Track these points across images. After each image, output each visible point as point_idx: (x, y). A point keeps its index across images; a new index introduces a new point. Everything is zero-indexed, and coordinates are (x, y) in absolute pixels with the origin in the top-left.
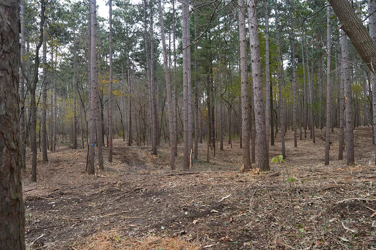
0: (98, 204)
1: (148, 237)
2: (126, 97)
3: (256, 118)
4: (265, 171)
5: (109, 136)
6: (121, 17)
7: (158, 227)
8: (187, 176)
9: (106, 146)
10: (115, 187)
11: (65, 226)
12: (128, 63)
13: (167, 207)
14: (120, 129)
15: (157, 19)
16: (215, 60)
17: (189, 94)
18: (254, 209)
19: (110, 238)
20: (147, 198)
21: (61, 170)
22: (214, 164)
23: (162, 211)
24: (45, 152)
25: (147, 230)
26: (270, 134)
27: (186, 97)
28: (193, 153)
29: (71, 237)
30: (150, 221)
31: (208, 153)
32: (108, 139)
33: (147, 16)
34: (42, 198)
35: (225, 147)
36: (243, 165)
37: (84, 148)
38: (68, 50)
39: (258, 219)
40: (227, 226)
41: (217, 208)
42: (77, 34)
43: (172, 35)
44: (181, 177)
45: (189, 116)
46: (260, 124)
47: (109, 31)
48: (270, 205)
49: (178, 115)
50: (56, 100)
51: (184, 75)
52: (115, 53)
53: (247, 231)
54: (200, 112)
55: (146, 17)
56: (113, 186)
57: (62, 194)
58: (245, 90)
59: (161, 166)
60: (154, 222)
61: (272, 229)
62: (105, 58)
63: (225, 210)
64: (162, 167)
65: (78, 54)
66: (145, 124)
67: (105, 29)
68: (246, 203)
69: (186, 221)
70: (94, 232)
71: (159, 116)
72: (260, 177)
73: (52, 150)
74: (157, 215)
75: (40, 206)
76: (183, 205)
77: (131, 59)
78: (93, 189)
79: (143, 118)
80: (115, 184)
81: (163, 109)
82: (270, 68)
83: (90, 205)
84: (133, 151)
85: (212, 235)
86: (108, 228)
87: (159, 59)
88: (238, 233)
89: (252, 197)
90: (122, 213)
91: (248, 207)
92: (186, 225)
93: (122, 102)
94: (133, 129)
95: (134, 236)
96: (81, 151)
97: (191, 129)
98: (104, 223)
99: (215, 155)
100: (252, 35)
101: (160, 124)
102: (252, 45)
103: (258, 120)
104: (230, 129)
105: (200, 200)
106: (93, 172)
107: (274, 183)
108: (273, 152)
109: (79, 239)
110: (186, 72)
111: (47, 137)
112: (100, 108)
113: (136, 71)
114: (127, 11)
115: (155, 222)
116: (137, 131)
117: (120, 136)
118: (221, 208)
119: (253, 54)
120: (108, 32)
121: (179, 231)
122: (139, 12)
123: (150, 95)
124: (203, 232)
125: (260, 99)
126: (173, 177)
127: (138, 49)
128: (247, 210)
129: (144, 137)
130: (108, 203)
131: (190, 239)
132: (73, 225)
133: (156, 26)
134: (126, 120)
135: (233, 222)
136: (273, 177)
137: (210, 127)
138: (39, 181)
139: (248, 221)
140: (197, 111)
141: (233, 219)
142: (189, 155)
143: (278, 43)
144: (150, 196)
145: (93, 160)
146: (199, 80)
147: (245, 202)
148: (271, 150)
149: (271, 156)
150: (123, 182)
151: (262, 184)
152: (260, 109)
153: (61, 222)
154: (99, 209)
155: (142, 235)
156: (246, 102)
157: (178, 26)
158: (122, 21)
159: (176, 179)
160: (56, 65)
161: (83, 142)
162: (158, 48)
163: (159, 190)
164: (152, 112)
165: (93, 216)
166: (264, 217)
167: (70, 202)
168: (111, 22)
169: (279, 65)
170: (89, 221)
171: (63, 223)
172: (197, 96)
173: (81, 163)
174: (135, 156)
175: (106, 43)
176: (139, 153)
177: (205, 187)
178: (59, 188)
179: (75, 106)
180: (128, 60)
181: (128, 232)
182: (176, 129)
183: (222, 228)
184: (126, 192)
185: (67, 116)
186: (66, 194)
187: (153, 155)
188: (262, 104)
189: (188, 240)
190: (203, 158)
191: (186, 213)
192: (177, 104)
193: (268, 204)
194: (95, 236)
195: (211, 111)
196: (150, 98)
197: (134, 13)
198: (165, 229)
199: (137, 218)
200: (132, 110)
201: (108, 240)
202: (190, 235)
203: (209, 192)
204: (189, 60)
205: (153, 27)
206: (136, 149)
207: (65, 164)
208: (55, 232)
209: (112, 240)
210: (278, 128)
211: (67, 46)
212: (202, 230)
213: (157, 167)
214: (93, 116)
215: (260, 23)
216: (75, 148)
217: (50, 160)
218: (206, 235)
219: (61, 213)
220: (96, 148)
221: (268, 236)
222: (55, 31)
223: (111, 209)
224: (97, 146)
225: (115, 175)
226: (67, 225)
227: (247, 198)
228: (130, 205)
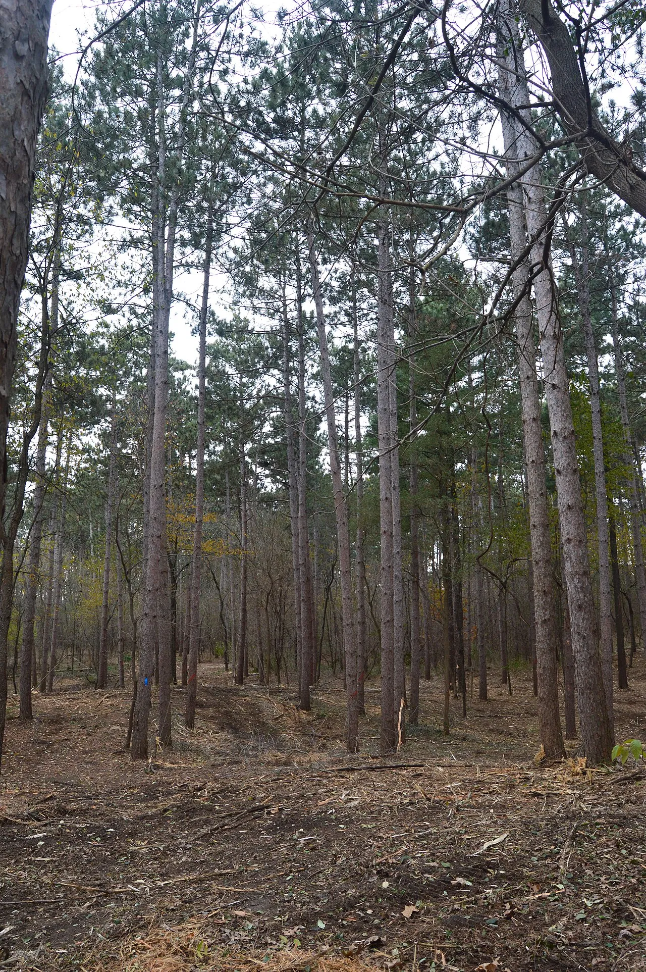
0: (155, 846)
1: (282, 952)
2: (235, 558)
3: (572, 619)
4: (603, 766)
5: (189, 656)
6: (228, 360)
7: (308, 921)
8: (388, 775)
9: (179, 682)
10: (199, 797)
11: (66, 906)
12: (241, 471)
13: (334, 863)
14: (218, 639)
15: (316, 365)
16: (463, 462)
17: (395, 551)
18: (572, 880)
19: (182, 948)
20: (282, 835)
21: (64, 743)
22: (464, 739)
23: (321, 875)
24: (27, 695)
25: (278, 928)
26: (616, 658)
27: (389, 560)
28: (406, 706)
29: (80, 939)
30: (286, 904)
31: (447, 709)
32: (185, 665)
33: (291, 356)
34: (13, 819)
35: (492, 693)
36: (542, 746)
37: (123, 687)
38: (97, 441)
39: (583, 911)
40: (495, 929)
41: (469, 873)
42: (120, 402)
43: (351, 403)
44: (373, 775)
45: (397, 609)
46: (584, 637)
47: (197, 393)
48: (617, 868)
49: (366, 602)
50: (61, 562)
51: (383, 506)
52: (211, 447)
53: (552, 946)
54: (425, 597)
55: (288, 361)
56: (194, 796)
57: (62, 812)
58: (542, 544)
59: (322, 741)
60: (299, 905)
61: (624, 943)
62: (187, 459)
63: (490, 880)
64: (324, 745)
65: (120, 449)
66: (282, 627)
67: (187, 389)
68: (549, 861)
69: (384, 908)
70: (139, 927)
71: (319, 607)
72: (588, 783)
73: (43, 689)
74: (308, 888)
75: (7, 842)
76: (378, 861)
77: (250, 461)
78: (142, 802)
79: (276, 612)
80: (199, 790)
81: (328, 589)
82: (606, 482)
83: (134, 848)
84: (248, 699)
85: (456, 954)
86: (177, 916)
87: (321, 460)
88: (527, 951)
89: (567, 844)
90: (216, 875)
91: (555, 874)
92: (384, 919)
93: (224, 569)
94: (251, 638)
95: (242, 943)
96: (116, 696)
97: (400, 644)
98: (166, 903)
99: (465, 714)
100: (555, 407)
101: (320, 627)
102: (555, 432)
103: (578, 626)
104: (504, 642)
105: (423, 847)
106: (143, 753)
107: (627, 802)
108: (625, 708)
109: (101, 947)
110: (389, 496)
111: (35, 655)
112: (169, 584)
113: (263, 490)
114: (242, 347)
115: (302, 906)
116: (261, 643)
117: (217, 657)
118: (480, 874)
119: (559, 455)
120: (196, 398)
121: (366, 937)
122: (272, 348)
123: (297, 553)
124: (430, 942)
125: (582, 570)
126: (353, 777)
127: (268, 436)
128: (553, 884)
129: (279, 661)
130: (180, 843)
131: (395, 962)
132: (88, 904)
133: (311, 381)
134: (233, 616)
135: (512, 918)
136: (625, 784)
137: (451, 638)
138: (6, 772)
139: (554, 917)
140: (417, 594)
141: (512, 907)
142: (397, 713)
143: (624, 417)
144: (291, 830)
145: (146, 723)
146: (420, 513)
147: (546, 858)
148: (619, 702)
149: (620, 719)
150: (219, 785)
151: (593, 804)
152: (581, 595)
153: (57, 893)
154: (155, 859)
155: (266, 944)
156: (545, 577)
157: (367, 380)
158: (230, 370)
159: (359, 781)
160: (66, 475)
161: (122, 671)
162: (318, 433)
163: (314, 811)
164: (299, 597)
165: (138, 881)
166: (601, 906)
167: (81, 837)
168: (204, 372)
169: (631, 475)
170: (127, 893)
171: (61, 895)
172: (417, 557)
173: (114, 727)
174: (255, 711)
175: (189, 423)
176: (264, 704)
177: (437, 808)
178: (55, 794)
179: (108, 578)
180: (241, 465)
181: (228, 931)
182: (363, 643)
183: (484, 933)
184: (226, 816)
185: (88, 602)
186: (72, 813)
187: (301, 712)
188: (587, 583)
189: (390, 965)
190: (434, 722)
191: (385, 884)
192: (363, 577)
193: (611, 867)
194: (143, 939)
195: (454, 594)
196: (296, 560)
197: (259, 350)
198: (328, 928)
199: (254, 893)
200: (248, 589)
201: (175, 953)
202: (395, 952)
203: (447, 825)
204: (395, 465)
205: (306, 384)
206: (256, 694)
207: (75, 728)
208: (41, 920)
209: (186, 952)
210: (637, 641)
211: (96, 429)
212: (426, 936)
213: (310, 746)
214: (151, 608)
215: (577, 367)
216: (102, 687)
217: (38, 715)
218: (439, 952)
219: (56, 867)
220: (153, 687)
221: (611, 965)
222: (70, 396)
223: (186, 862)
224: (157, 683)
225: (200, 763)
226: (70, 903)
227: (553, 847)
228: (237, 854)
